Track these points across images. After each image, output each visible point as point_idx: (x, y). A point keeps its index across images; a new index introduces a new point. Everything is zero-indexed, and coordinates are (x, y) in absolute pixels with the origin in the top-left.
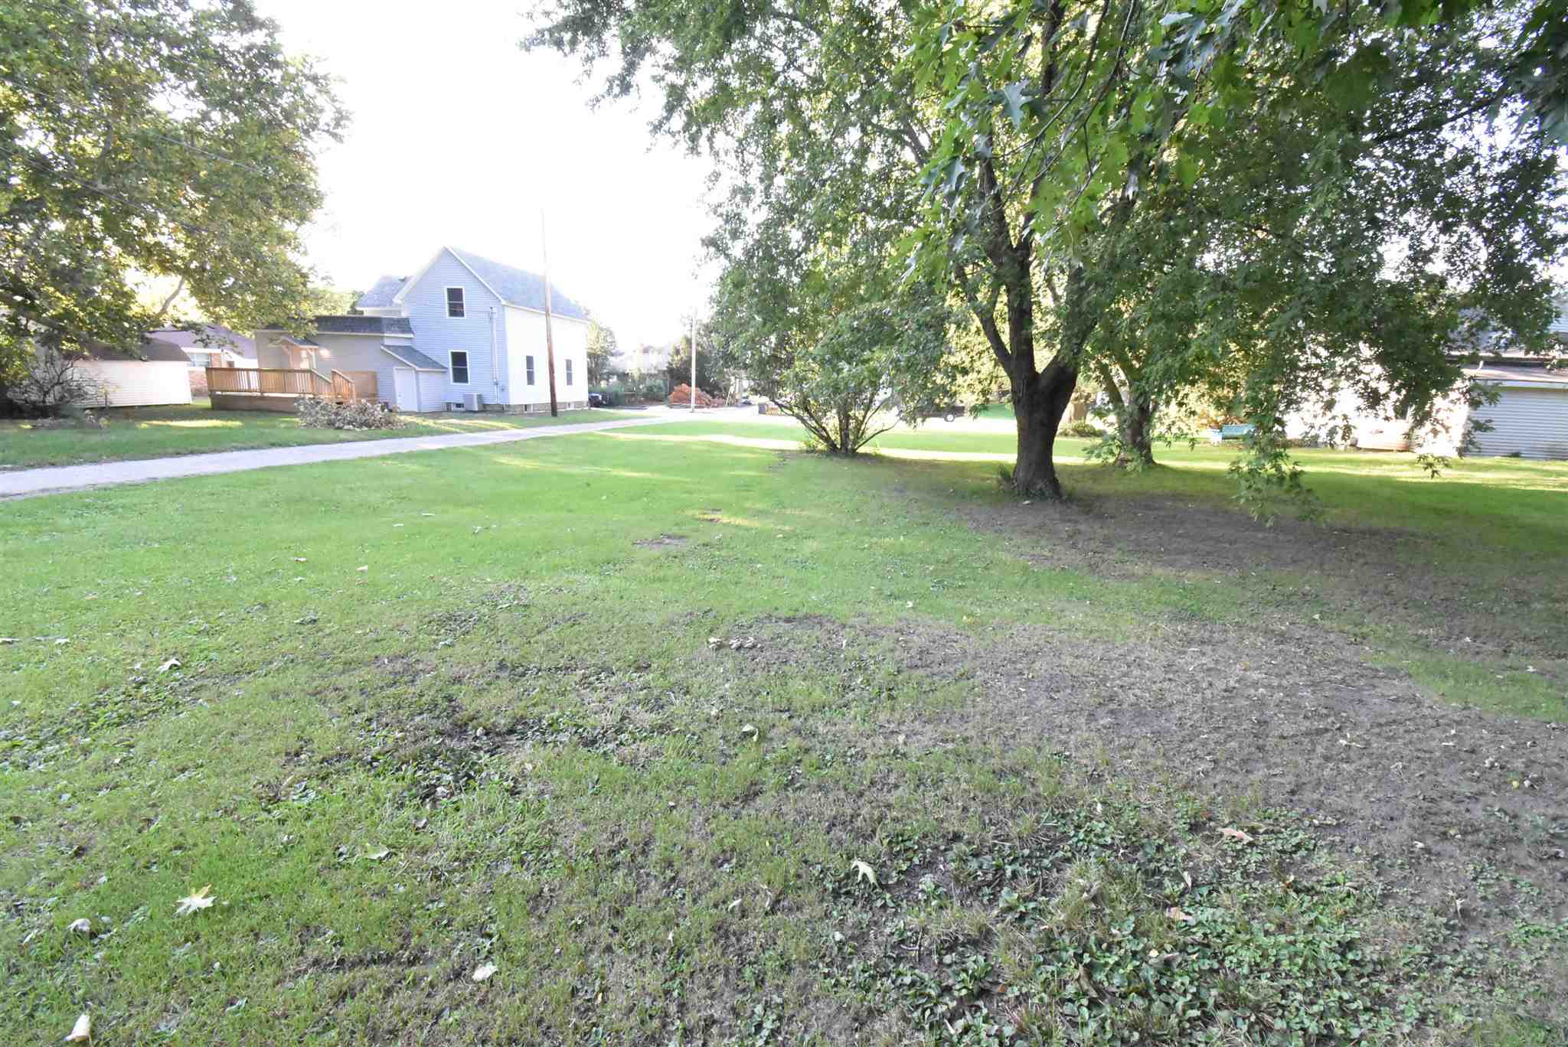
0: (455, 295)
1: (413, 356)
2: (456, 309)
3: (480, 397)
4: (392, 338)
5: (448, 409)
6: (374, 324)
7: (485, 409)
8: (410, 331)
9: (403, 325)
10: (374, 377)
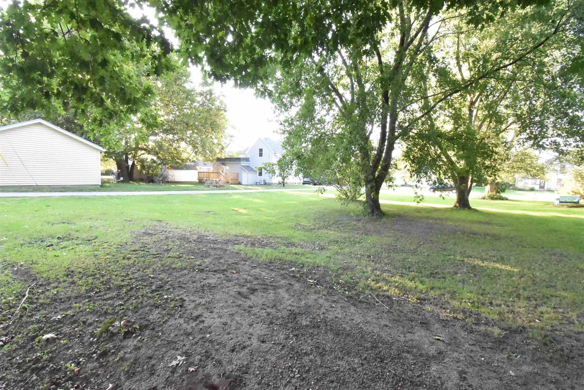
0: (261, 150)
1: (249, 168)
2: (261, 155)
3: (264, 180)
4: (243, 163)
5: (256, 184)
6: (239, 159)
7: (265, 184)
8: (249, 161)
9: (247, 160)
10: (238, 174)
